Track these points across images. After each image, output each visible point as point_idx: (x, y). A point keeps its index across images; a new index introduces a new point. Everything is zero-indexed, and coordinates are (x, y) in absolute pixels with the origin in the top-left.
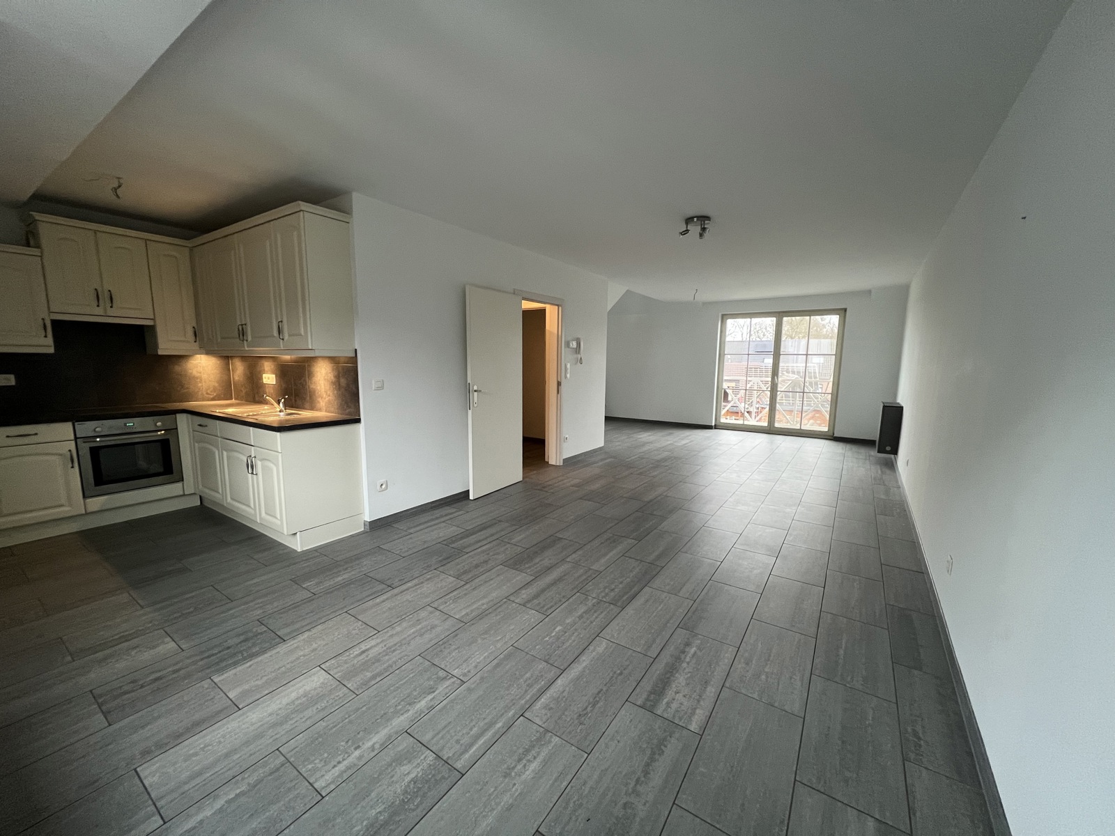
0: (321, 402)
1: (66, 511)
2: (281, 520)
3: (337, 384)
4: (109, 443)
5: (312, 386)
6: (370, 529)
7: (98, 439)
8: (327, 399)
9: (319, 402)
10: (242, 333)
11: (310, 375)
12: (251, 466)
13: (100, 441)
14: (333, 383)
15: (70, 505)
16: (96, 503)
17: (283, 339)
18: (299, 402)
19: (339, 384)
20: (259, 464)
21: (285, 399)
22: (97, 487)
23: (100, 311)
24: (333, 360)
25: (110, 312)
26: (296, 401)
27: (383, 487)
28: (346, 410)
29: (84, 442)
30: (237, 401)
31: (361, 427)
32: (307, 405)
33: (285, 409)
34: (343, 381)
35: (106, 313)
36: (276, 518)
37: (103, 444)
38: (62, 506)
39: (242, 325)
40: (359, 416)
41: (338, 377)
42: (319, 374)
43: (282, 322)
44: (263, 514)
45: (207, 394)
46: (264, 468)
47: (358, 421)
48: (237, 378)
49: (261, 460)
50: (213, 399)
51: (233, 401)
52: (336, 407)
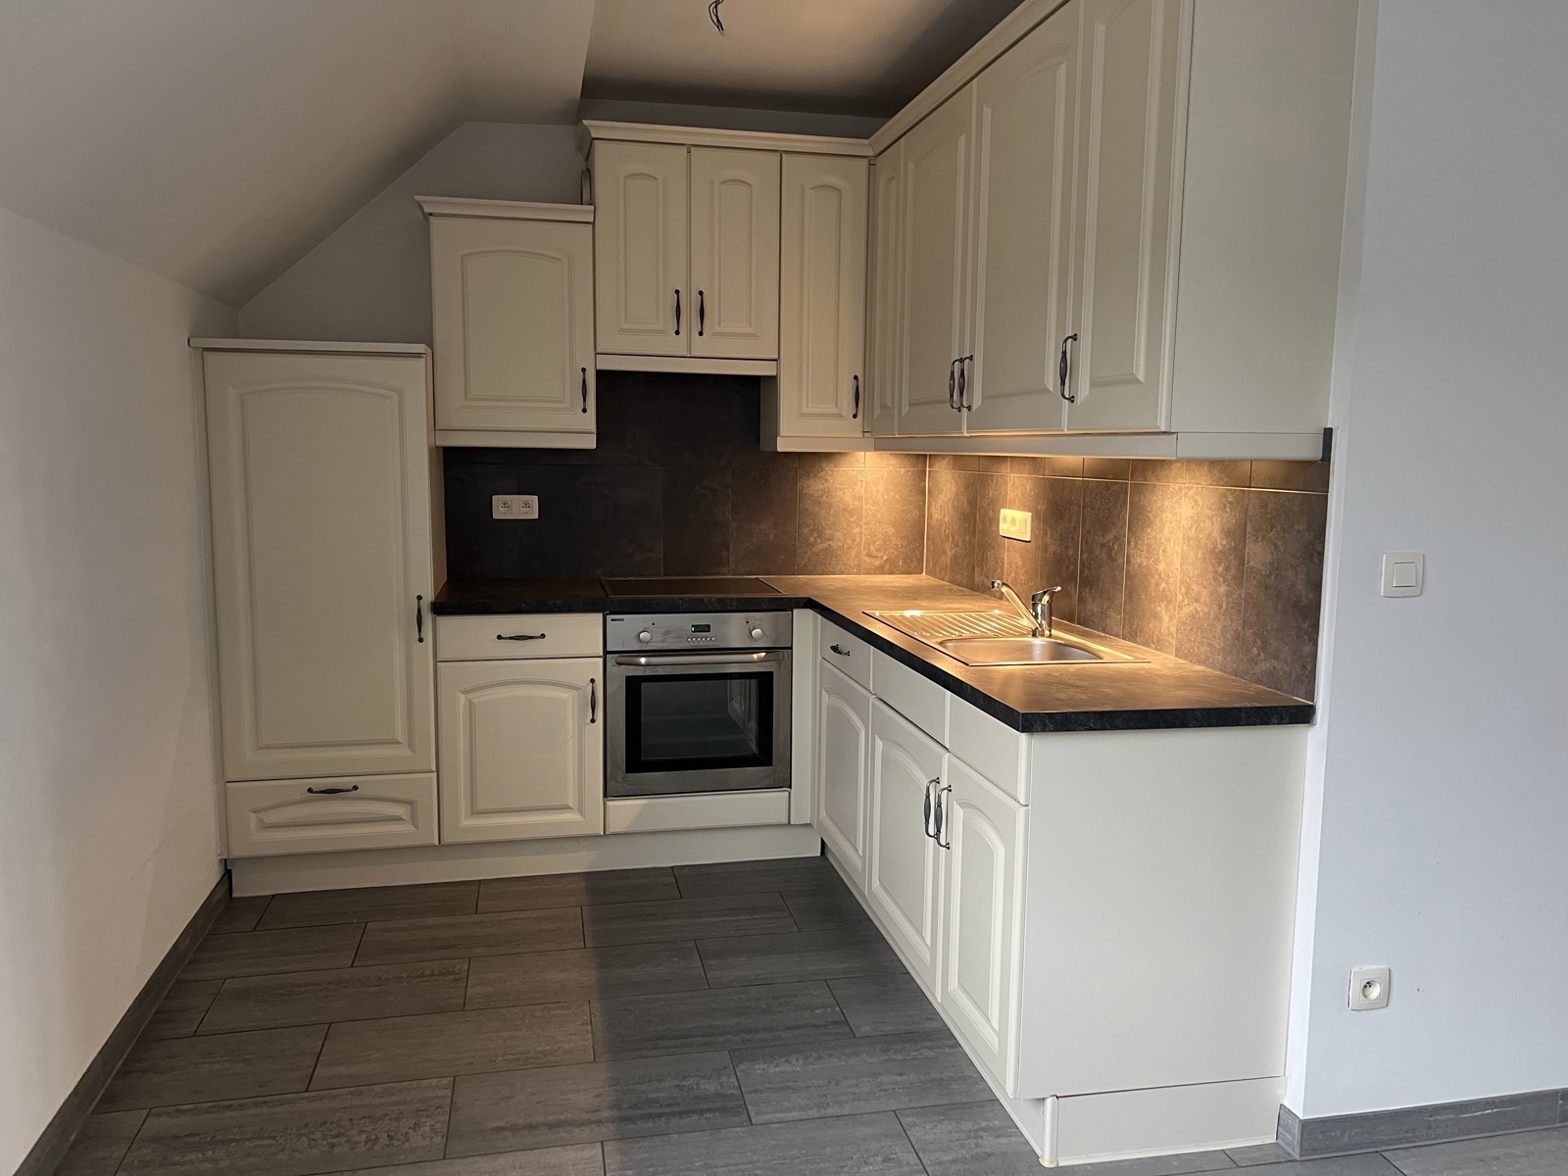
0: (1166, 618)
1: (568, 821)
2: (1002, 1034)
3: (1232, 559)
4: (661, 672)
5: (1139, 559)
6: (1303, 1151)
7: (643, 660)
8: (1187, 610)
9: (1156, 616)
10: (960, 384)
11: (1139, 520)
12: (935, 816)
13: (647, 665)
14: (1218, 556)
15: (581, 812)
16: (627, 811)
17: (1072, 399)
18: (1092, 607)
19: (1242, 562)
20: (957, 816)
21: (1052, 595)
22: (631, 775)
23: (678, 345)
24: (1224, 469)
25: (701, 346)
26: (1081, 600)
27: (1375, 992)
28: (1254, 661)
29: (619, 664)
30: (933, 581)
31: (1312, 740)
32: (1115, 618)
33: (1050, 625)
34: (1258, 554)
35: (690, 349)
36: (988, 1020)
37: (648, 673)
38: (568, 808)
39: (961, 361)
40: (1311, 694)
41: (1237, 537)
42: (1167, 516)
43: (1074, 338)
44: (954, 983)
45: (869, 555)
46: (970, 833)
47: (1303, 715)
48: (936, 516)
49: (963, 805)
50: (881, 570)
51: (923, 579)
52: (1218, 644)
